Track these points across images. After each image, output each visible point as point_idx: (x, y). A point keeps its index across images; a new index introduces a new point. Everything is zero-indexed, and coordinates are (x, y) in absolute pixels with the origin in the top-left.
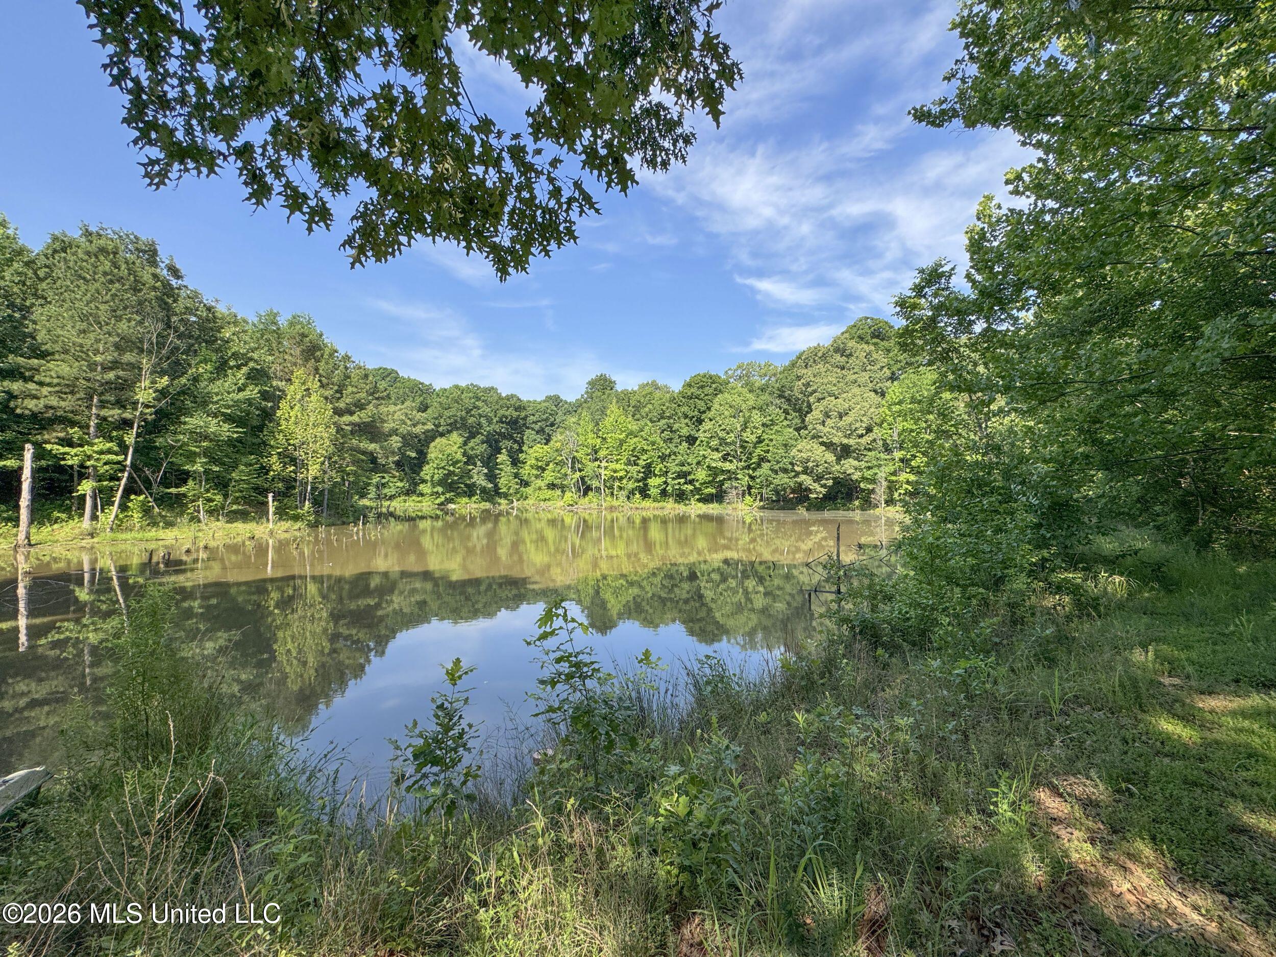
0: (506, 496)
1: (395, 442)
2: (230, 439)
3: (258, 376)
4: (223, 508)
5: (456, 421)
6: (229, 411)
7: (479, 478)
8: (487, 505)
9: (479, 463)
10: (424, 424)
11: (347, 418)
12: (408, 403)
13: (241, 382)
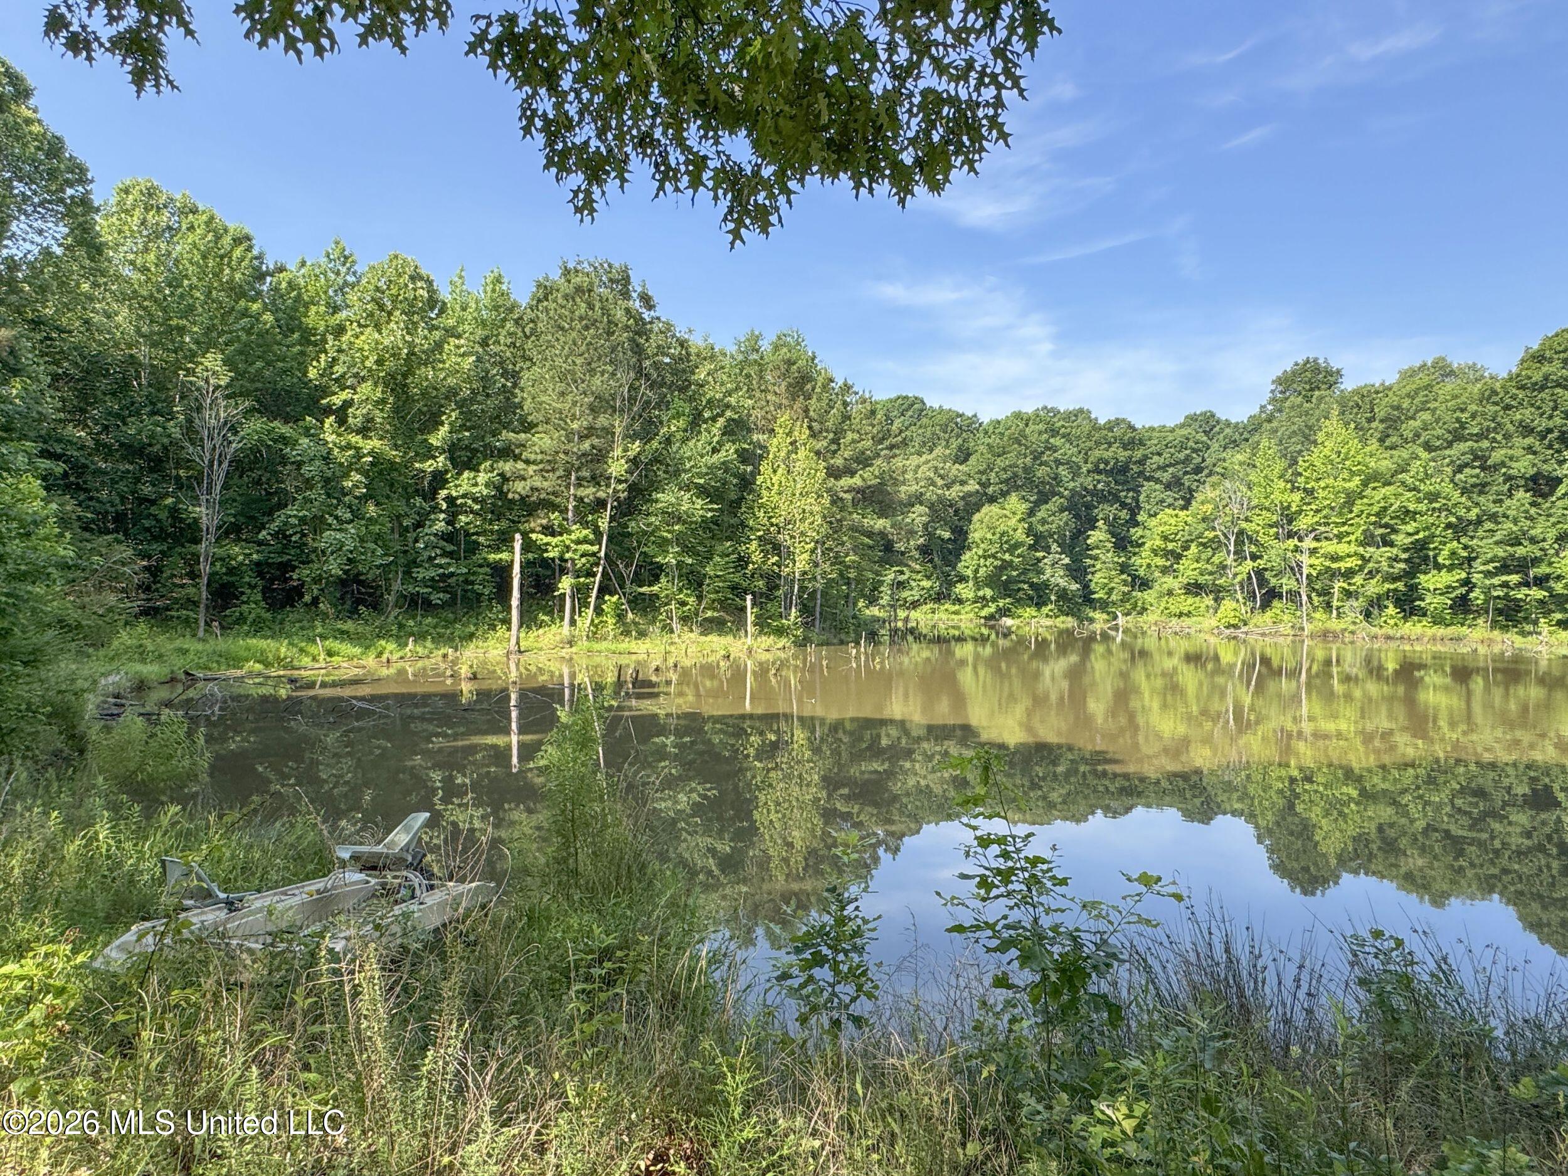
0: (1104, 605)
1: (918, 515)
2: (704, 520)
3: (737, 428)
4: (697, 615)
5: (1015, 475)
6: (702, 481)
7: (1055, 575)
8: (1069, 622)
9: (1055, 547)
10: (963, 483)
11: (846, 482)
12: (939, 451)
13: (716, 439)
